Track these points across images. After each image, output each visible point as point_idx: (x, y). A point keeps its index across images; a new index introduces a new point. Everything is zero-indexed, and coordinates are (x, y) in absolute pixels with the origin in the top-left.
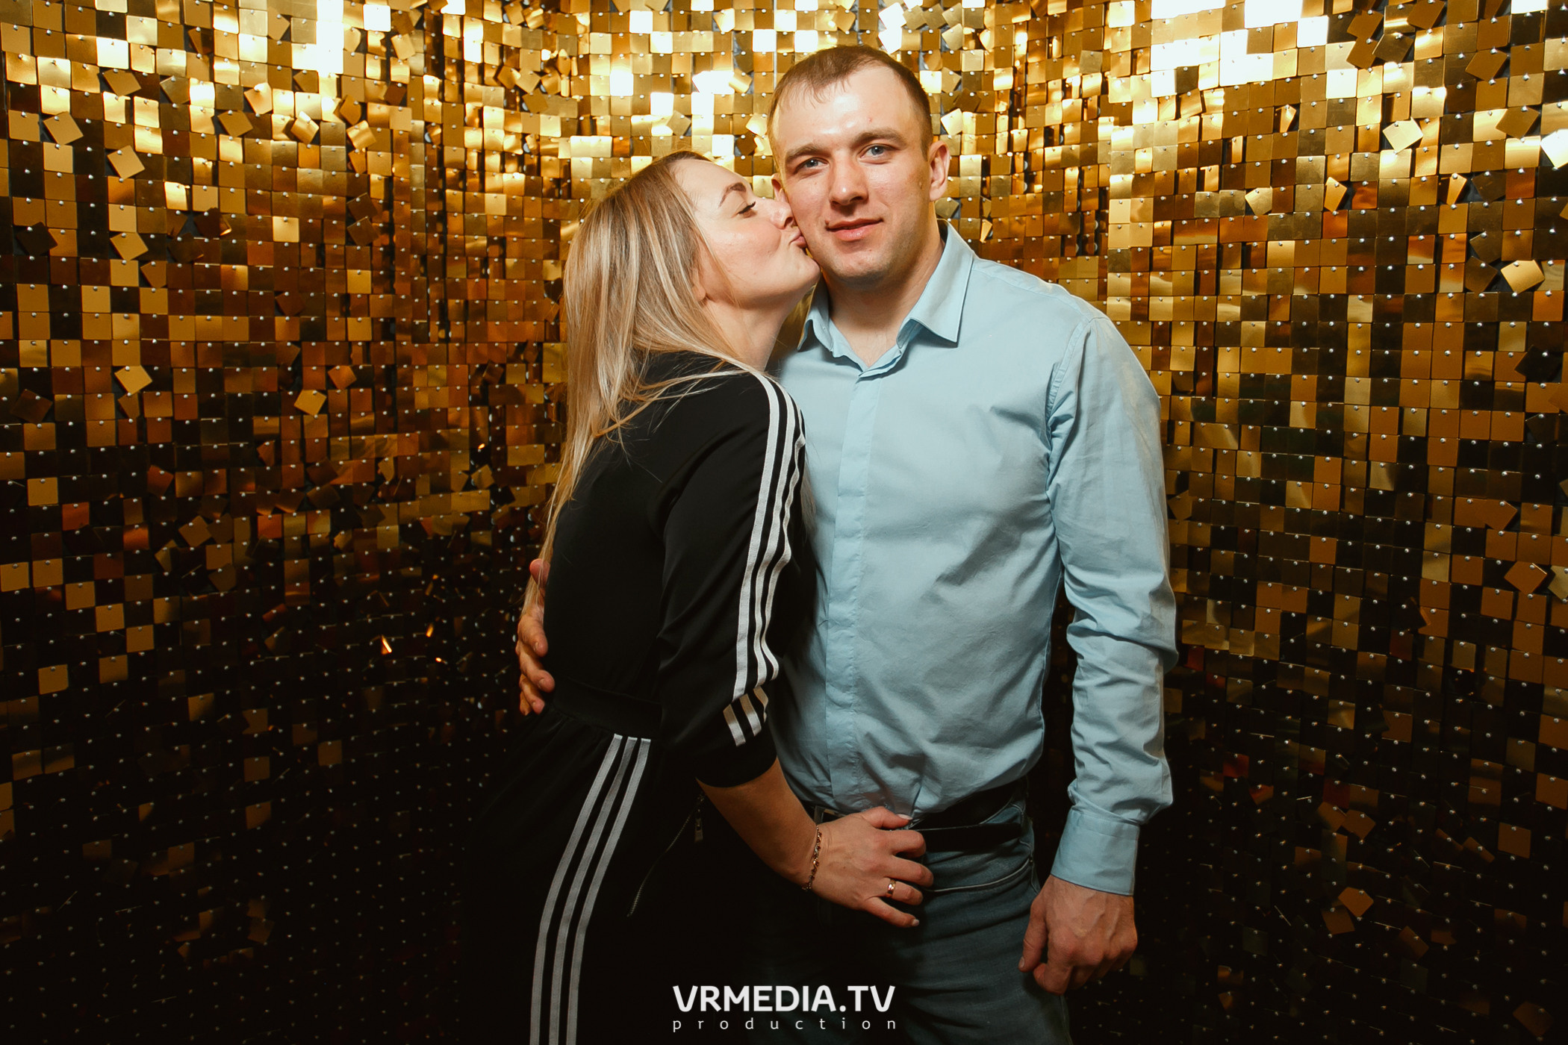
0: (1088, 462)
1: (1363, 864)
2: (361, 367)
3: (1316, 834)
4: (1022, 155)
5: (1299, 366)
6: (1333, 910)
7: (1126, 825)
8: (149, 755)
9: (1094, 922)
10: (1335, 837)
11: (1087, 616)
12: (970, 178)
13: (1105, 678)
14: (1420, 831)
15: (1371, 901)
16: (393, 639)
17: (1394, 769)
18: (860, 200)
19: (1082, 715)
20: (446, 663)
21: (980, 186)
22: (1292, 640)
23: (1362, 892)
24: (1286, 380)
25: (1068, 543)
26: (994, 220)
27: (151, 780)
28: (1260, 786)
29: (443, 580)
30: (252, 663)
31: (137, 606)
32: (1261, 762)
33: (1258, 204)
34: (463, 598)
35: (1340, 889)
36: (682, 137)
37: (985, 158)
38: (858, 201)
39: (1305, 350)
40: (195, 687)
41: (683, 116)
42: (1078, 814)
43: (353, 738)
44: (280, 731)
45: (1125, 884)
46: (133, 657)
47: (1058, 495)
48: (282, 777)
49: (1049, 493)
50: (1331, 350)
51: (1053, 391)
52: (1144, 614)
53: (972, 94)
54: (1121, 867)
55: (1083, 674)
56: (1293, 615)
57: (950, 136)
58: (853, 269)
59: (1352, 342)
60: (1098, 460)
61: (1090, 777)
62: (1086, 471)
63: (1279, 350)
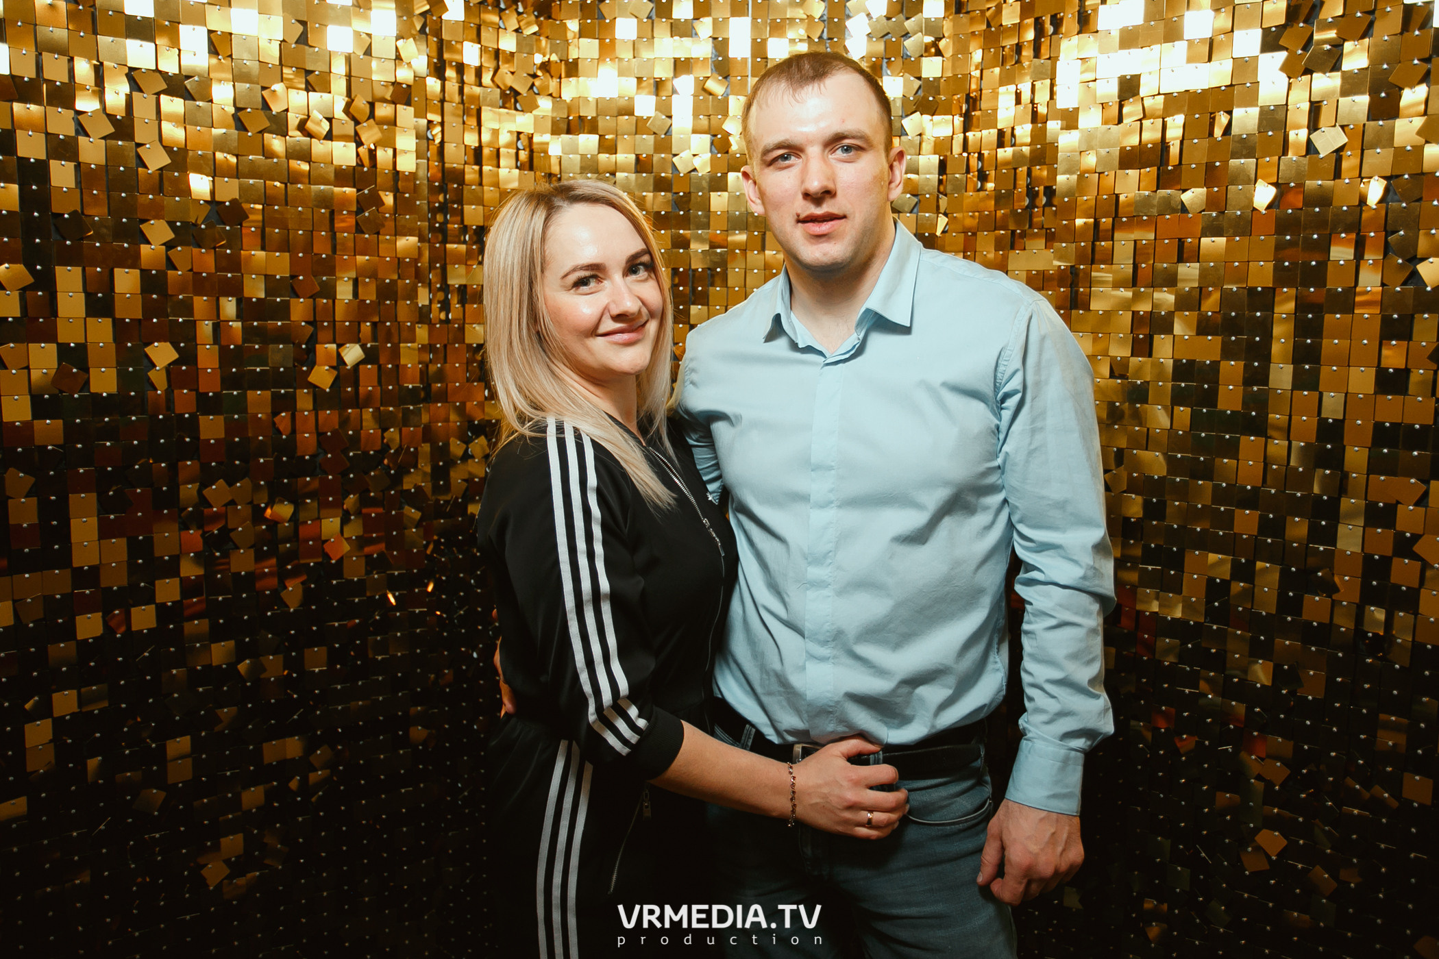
0: (1033, 432)
1: (1279, 808)
2: (369, 345)
3: (1236, 779)
4: (976, 155)
5: (1228, 353)
6: (1250, 849)
7: (1073, 753)
8: (176, 695)
9: (1046, 839)
10: (1252, 784)
11: (1034, 568)
12: (928, 176)
13: (1053, 622)
14: (1331, 779)
15: (1285, 842)
16: (397, 594)
17: (1308, 722)
18: (828, 194)
19: (1031, 655)
20: (445, 616)
21: (937, 184)
22: (1216, 604)
23: (1277, 833)
24: (1215, 365)
25: (1017, 504)
26: (949, 215)
27: (177, 718)
28: (1185, 736)
29: (442, 540)
30: (269, 614)
31: (165, 560)
32: (1186, 714)
33: (1192, 204)
34: (461, 557)
35: (1257, 830)
36: (663, 136)
37: (942, 158)
38: (827, 196)
39: (1233, 338)
40: (217, 635)
41: (664, 117)
42: (1029, 743)
43: (360, 683)
44: (295, 675)
45: (1072, 805)
46: (161, 608)
47: (1007, 463)
48: (295, 717)
49: (999, 461)
50: (1258, 339)
51: (1001, 369)
52: (1088, 565)
53: (931, 99)
54: (1069, 790)
55: (1032, 619)
56: (1218, 580)
57: (910, 137)
58: (818, 259)
59: (1277, 330)
60: (1042, 429)
61: (1038, 710)
62: (1032, 440)
63: (1210, 338)
